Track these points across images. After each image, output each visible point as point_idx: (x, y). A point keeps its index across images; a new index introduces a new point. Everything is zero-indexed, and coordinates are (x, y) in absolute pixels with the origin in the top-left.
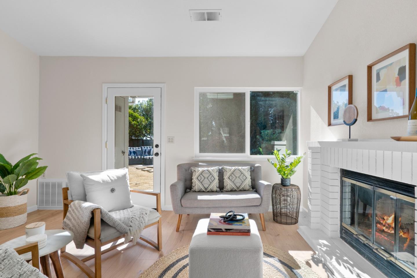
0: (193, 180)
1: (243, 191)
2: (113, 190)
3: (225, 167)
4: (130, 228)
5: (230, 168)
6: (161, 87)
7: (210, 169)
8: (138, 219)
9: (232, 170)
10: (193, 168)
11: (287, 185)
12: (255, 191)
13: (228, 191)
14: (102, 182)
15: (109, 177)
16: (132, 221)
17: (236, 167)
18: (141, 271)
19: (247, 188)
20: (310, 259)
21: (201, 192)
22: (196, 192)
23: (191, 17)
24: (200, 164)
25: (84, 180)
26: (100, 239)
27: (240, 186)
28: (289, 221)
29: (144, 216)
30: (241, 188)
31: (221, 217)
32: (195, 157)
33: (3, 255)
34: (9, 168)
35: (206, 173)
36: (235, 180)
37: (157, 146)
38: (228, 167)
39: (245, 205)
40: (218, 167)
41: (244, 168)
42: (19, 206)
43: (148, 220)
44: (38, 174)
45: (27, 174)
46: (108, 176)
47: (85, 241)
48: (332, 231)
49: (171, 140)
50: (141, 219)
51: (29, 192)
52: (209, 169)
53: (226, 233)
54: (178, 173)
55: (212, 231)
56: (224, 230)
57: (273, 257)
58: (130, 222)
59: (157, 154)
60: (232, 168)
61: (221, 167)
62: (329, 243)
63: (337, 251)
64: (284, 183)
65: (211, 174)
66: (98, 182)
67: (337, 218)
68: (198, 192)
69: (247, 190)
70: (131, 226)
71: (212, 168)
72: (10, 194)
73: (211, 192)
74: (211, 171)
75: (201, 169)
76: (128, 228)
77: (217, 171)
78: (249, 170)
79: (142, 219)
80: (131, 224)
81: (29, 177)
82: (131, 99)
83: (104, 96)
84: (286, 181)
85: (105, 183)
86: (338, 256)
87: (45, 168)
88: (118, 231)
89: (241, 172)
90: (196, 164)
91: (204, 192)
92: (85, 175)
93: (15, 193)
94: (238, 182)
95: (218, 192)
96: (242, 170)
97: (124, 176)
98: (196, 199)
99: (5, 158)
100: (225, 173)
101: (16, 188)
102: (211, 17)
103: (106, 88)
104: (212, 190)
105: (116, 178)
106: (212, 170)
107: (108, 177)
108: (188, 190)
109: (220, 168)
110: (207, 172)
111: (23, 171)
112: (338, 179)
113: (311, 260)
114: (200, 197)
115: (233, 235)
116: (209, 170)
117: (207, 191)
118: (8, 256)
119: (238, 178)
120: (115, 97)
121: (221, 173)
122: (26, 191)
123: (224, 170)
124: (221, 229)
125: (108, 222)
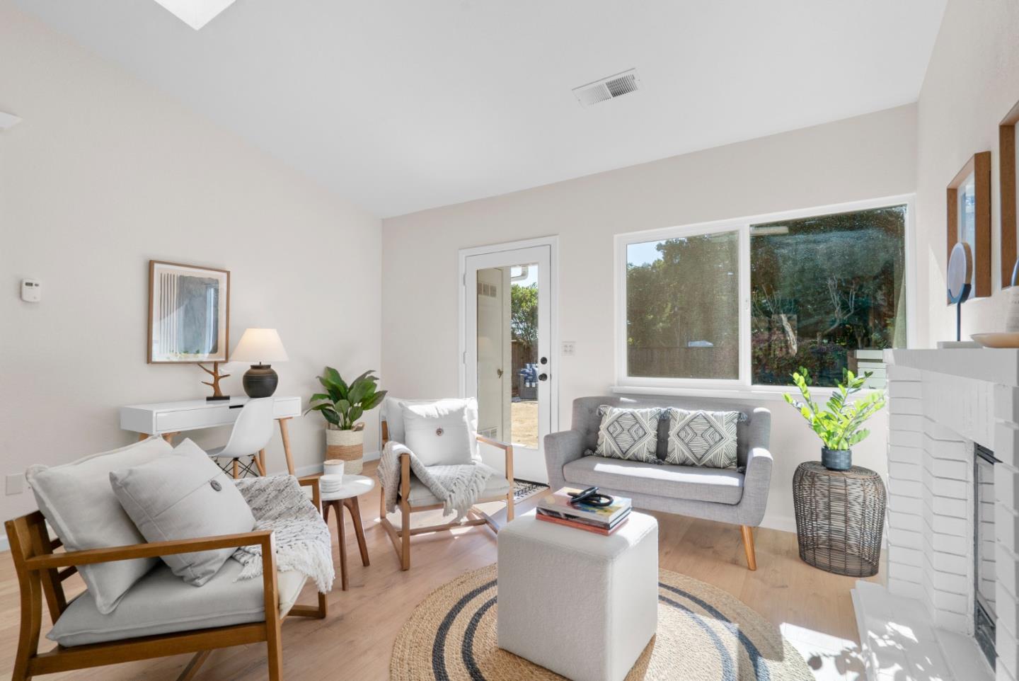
0: (599, 433)
1: (712, 467)
2: (439, 432)
3: (674, 409)
4: (451, 493)
5: (685, 412)
6: (549, 243)
7: (638, 411)
8: (466, 482)
9: (688, 417)
10: (602, 408)
11: (838, 468)
12: (739, 472)
13: (675, 465)
14: (425, 416)
15: (438, 411)
16: (457, 484)
17: (701, 412)
18: (466, 570)
19: (722, 463)
20: (831, 656)
21: (612, 458)
22: (603, 456)
23: (579, 100)
24: (622, 399)
25: (403, 411)
26: (408, 500)
27: (703, 456)
28: (837, 563)
29: (478, 481)
30: (706, 460)
31: (569, 494)
32: (619, 385)
33: (287, 481)
34: (342, 391)
35: (628, 419)
36: (691, 440)
37: (544, 361)
38: (680, 410)
39: (698, 498)
40: (658, 408)
41: (718, 413)
42: (353, 447)
43: (486, 490)
44: (376, 401)
45: (364, 400)
46: (437, 409)
47: (395, 501)
48: (941, 610)
49: (568, 349)
50: (472, 483)
51: (365, 427)
52: (636, 411)
53: (568, 523)
54: (574, 415)
55: (544, 513)
56: (563, 516)
57: (727, 621)
58: (452, 485)
59: (544, 377)
60: (690, 412)
61: (665, 409)
62: (916, 636)
63: (928, 660)
64: (828, 460)
65: (637, 422)
66: (419, 416)
67: (965, 576)
68: (607, 457)
69: (722, 467)
70: (454, 492)
71: (643, 410)
72: (345, 428)
73: (635, 461)
74: (639, 415)
75: (617, 411)
76: (448, 493)
77: (655, 417)
78: (732, 421)
79: (474, 485)
80: (454, 488)
81: (366, 405)
82: (516, 272)
83: (462, 271)
84: (836, 457)
85: (429, 418)
86: (920, 670)
87: (383, 394)
88: (434, 495)
89: (709, 422)
90: (613, 401)
91: (619, 458)
92: (403, 403)
93: (350, 428)
94: (699, 447)
95: (650, 463)
96: (713, 418)
97: (461, 411)
98: (592, 470)
99: (341, 376)
100: (672, 422)
101: (352, 421)
102: (619, 88)
103: (464, 256)
104: (636, 457)
105: (448, 413)
106: (642, 414)
107: (436, 411)
108: (589, 452)
109: (663, 410)
110: (630, 416)
111: (358, 397)
112: (966, 460)
113: (832, 659)
114: (601, 467)
115: (577, 528)
116: (636, 414)
117: (627, 458)
118: (291, 484)
119: (699, 438)
120: (478, 271)
121: (663, 423)
122: (361, 425)
123: (671, 416)
124: (558, 513)
125: (420, 478)
